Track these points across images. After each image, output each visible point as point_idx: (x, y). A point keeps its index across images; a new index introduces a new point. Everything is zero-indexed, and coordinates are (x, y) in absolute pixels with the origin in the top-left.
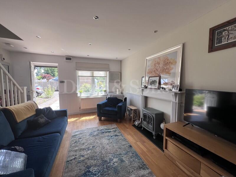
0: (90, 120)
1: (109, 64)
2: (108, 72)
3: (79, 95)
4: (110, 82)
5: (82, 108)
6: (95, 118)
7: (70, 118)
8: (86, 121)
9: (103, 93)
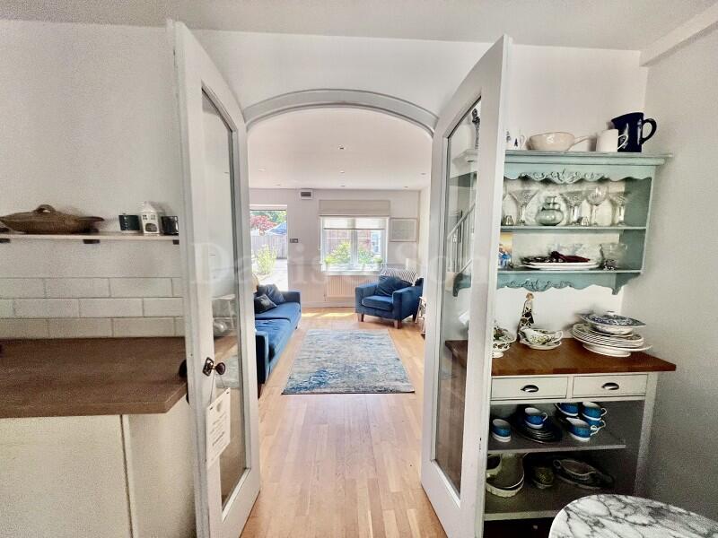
0: (341, 319)
1: (389, 202)
2: (387, 219)
3: (323, 268)
4: (390, 241)
5: (328, 296)
6: (352, 317)
7: (304, 313)
8: (334, 318)
9: (375, 268)
